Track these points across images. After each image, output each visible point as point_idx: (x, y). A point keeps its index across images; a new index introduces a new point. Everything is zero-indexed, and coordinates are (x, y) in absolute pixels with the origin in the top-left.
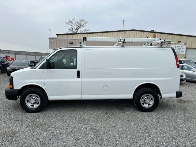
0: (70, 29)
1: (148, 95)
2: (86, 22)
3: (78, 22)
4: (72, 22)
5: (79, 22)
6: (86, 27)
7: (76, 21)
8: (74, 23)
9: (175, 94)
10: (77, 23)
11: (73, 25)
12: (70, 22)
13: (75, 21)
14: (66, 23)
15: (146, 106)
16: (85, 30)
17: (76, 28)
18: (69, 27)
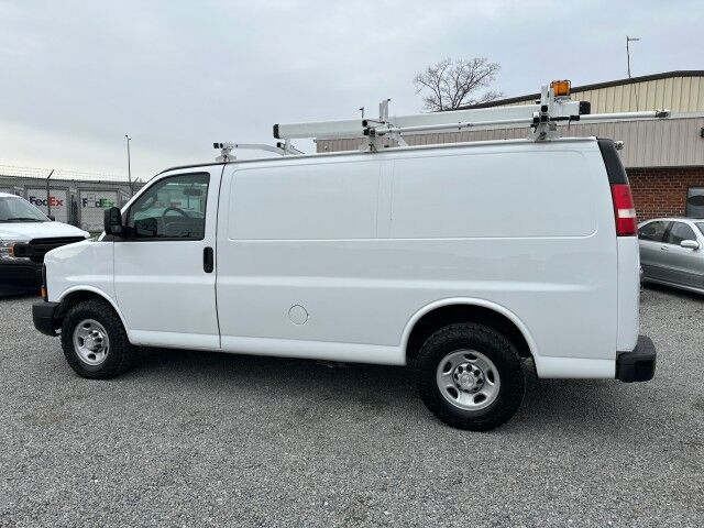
0: (432, 101)
1: (473, 357)
2: (492, 68)
3: (459, 71)
4: (439, 73)
5: (466, 68)
6: (492, 84)
7: (455, 68)
8: (445, 75)
9: (614, 363)
10: (456, 76)
11: (442, 85)
12: (432, 73)
13: (448, 69)
14: (419, 79)
15: (465, 402)
16: (488, 96)
17: (453, 93)
18: (428, 92)
